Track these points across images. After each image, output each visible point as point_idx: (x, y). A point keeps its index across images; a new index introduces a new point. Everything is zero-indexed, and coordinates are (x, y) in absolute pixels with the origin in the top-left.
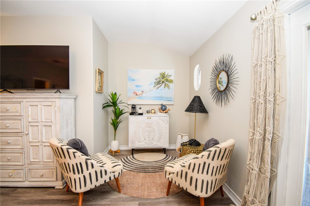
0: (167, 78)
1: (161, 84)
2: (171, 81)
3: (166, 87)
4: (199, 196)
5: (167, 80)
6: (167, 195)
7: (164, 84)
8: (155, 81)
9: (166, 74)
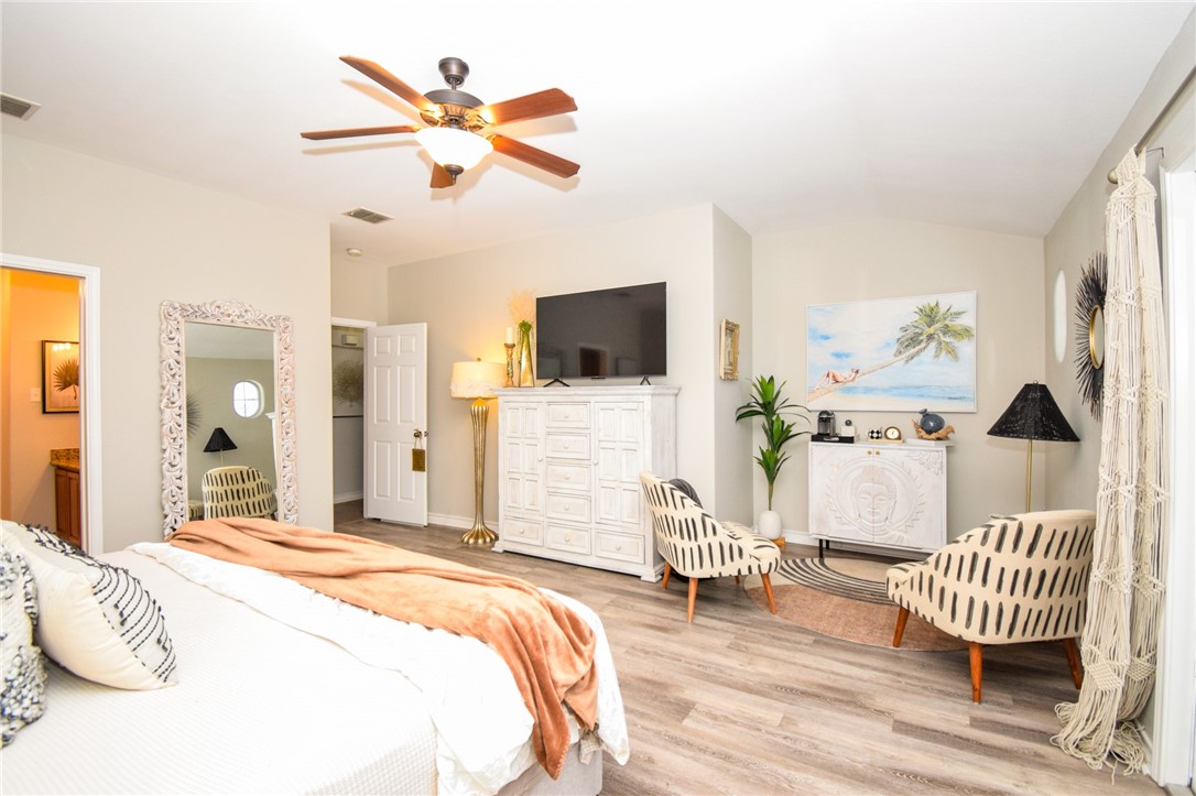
0: (947, 322)
1: (923, 345)
2: (965, 333)
3: (943, 354)
4: (960, 636)
5: (946, 330)
6: (897, 643)
7: (933, 345)
8: (900, 334)
9: (943, 309)
